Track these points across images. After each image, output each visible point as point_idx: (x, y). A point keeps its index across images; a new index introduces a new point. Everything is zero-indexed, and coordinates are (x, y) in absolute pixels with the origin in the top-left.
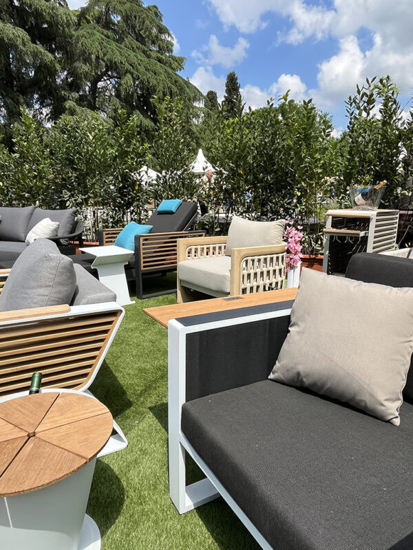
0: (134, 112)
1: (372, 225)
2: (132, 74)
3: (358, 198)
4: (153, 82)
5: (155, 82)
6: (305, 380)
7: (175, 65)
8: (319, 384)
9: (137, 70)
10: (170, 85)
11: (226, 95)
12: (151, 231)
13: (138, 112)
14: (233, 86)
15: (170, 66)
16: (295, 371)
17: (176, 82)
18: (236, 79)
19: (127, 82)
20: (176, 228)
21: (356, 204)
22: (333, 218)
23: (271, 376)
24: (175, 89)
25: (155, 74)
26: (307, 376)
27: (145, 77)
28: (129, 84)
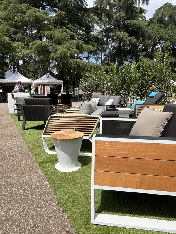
12: (144, 103)
20: (153, 103)
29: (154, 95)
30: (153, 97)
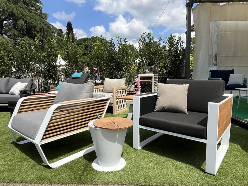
0: (25, 37)
1: (153, 78)
2: (23, 19)
3: (147, 70)
4: (34, 24)
5: (35, 24)
6: (165, 108)
7: (44, 17)
8: (169, 108)
9: (26, 18)
10: (43, 25)
11: (67, 31)
13: (27, 37)
14: (70, 27)
15: (42, 17)
16: (162, 107)
17: (46, 24)
18: (71, 25)
19: (21, 23)
21: (146, 73)
22: (140, 77)
23: (155, 110)
24: (45, 27)
25: (35, 20)
26: (166, 107)
27: (30, 21)
28: (22, 24)
29: (80, 76)
30: (79, 78)
